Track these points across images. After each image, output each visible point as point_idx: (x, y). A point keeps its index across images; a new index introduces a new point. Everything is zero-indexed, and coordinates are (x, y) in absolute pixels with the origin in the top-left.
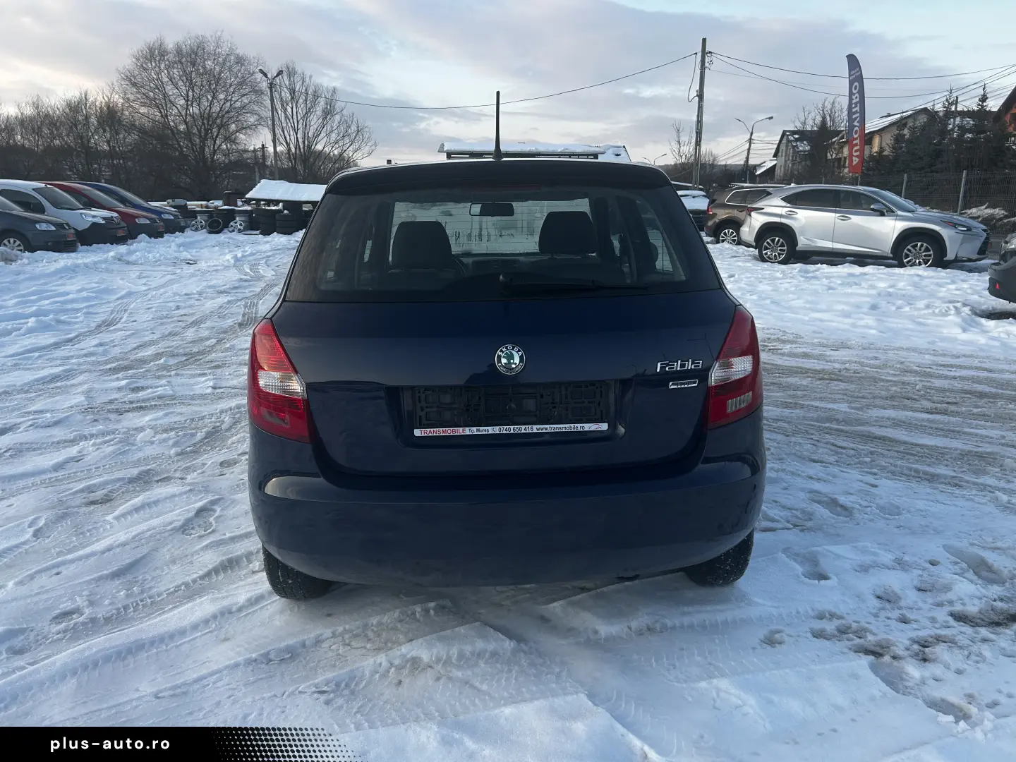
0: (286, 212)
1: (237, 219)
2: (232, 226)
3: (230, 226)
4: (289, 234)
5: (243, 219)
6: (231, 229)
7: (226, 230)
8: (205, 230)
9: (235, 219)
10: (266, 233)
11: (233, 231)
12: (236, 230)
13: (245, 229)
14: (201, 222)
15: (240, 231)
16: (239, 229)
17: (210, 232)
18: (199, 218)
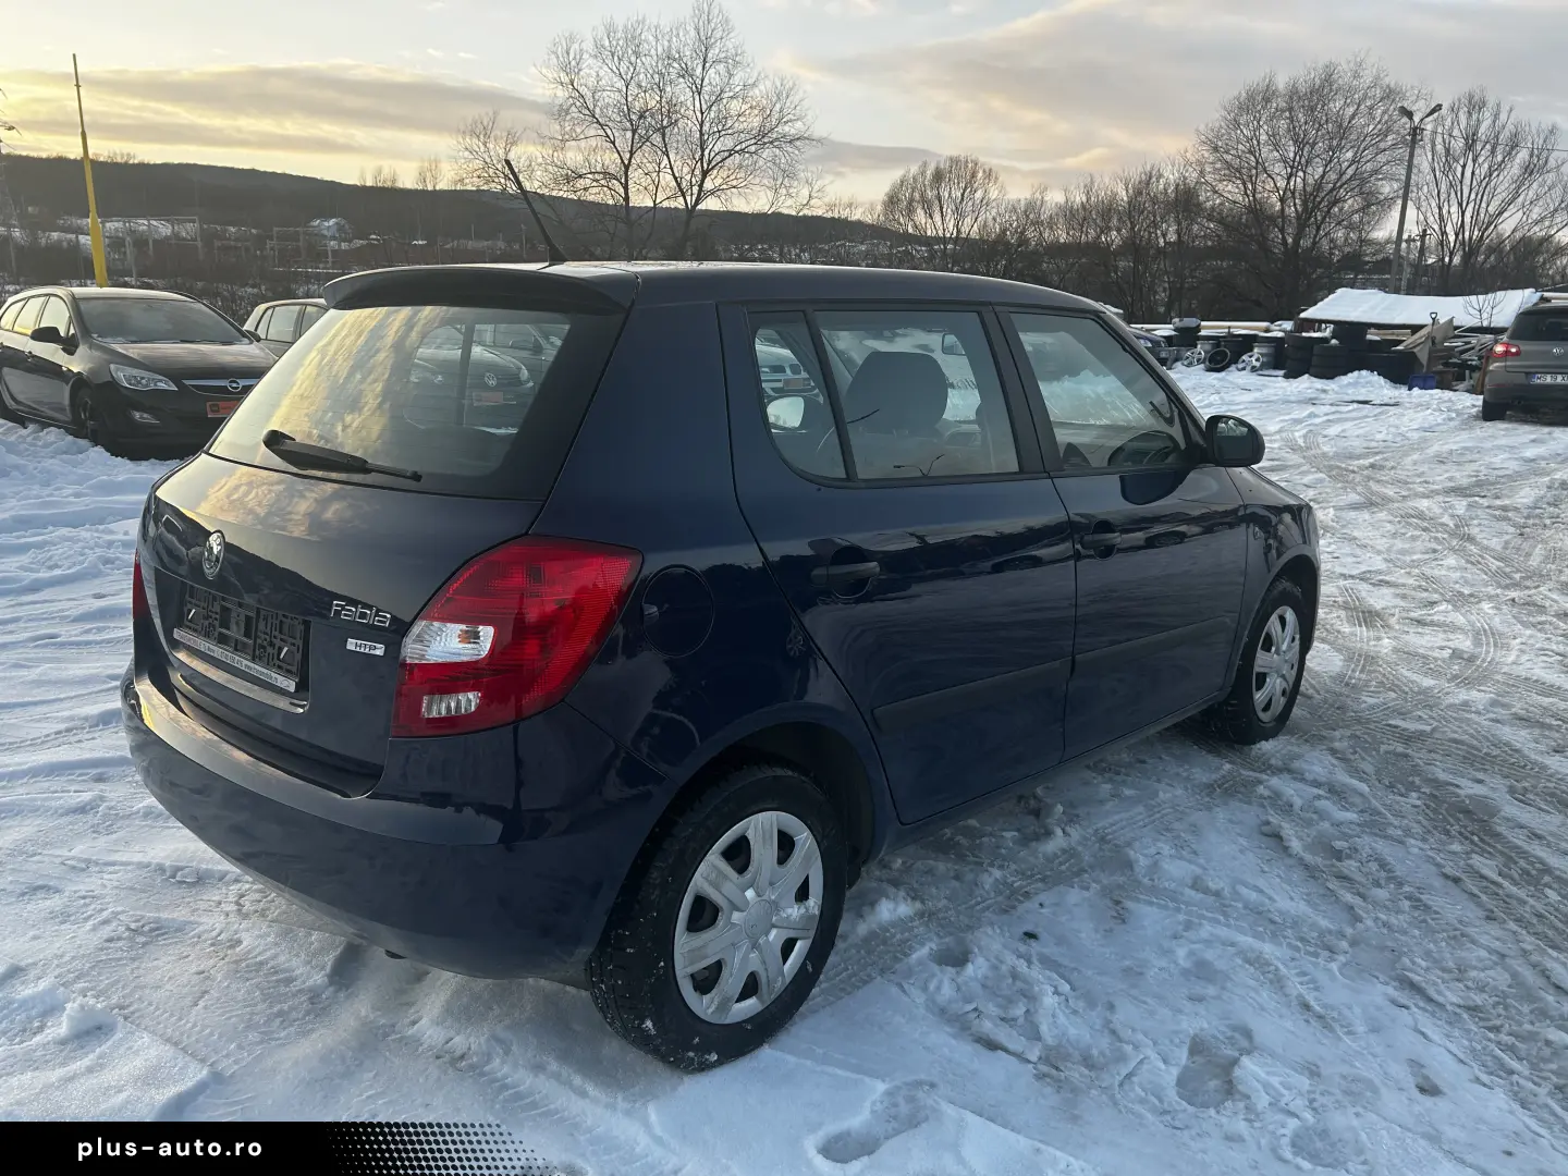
0: (1334, 341)
1: (1256, 350)
2: (1244, 361)
3: (1241, 360)
4: (1328, 378)
5: (1264, 351)
6: (1240, 366)
7: (1233, 367)
8: (1202, 366)
9: (1252, 351)
10: (1292, 374)
11: (1244, 369)
12: (1249, 368)
13: (1264, 366)
14: (1200, 353)
15: (1254, 369)
16: (1253, 367)
17: (1209, 370)
18: (1199, 346)
